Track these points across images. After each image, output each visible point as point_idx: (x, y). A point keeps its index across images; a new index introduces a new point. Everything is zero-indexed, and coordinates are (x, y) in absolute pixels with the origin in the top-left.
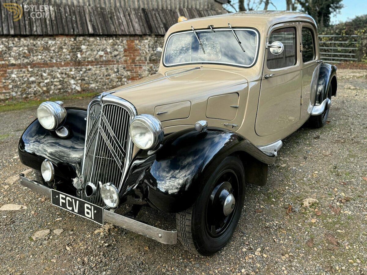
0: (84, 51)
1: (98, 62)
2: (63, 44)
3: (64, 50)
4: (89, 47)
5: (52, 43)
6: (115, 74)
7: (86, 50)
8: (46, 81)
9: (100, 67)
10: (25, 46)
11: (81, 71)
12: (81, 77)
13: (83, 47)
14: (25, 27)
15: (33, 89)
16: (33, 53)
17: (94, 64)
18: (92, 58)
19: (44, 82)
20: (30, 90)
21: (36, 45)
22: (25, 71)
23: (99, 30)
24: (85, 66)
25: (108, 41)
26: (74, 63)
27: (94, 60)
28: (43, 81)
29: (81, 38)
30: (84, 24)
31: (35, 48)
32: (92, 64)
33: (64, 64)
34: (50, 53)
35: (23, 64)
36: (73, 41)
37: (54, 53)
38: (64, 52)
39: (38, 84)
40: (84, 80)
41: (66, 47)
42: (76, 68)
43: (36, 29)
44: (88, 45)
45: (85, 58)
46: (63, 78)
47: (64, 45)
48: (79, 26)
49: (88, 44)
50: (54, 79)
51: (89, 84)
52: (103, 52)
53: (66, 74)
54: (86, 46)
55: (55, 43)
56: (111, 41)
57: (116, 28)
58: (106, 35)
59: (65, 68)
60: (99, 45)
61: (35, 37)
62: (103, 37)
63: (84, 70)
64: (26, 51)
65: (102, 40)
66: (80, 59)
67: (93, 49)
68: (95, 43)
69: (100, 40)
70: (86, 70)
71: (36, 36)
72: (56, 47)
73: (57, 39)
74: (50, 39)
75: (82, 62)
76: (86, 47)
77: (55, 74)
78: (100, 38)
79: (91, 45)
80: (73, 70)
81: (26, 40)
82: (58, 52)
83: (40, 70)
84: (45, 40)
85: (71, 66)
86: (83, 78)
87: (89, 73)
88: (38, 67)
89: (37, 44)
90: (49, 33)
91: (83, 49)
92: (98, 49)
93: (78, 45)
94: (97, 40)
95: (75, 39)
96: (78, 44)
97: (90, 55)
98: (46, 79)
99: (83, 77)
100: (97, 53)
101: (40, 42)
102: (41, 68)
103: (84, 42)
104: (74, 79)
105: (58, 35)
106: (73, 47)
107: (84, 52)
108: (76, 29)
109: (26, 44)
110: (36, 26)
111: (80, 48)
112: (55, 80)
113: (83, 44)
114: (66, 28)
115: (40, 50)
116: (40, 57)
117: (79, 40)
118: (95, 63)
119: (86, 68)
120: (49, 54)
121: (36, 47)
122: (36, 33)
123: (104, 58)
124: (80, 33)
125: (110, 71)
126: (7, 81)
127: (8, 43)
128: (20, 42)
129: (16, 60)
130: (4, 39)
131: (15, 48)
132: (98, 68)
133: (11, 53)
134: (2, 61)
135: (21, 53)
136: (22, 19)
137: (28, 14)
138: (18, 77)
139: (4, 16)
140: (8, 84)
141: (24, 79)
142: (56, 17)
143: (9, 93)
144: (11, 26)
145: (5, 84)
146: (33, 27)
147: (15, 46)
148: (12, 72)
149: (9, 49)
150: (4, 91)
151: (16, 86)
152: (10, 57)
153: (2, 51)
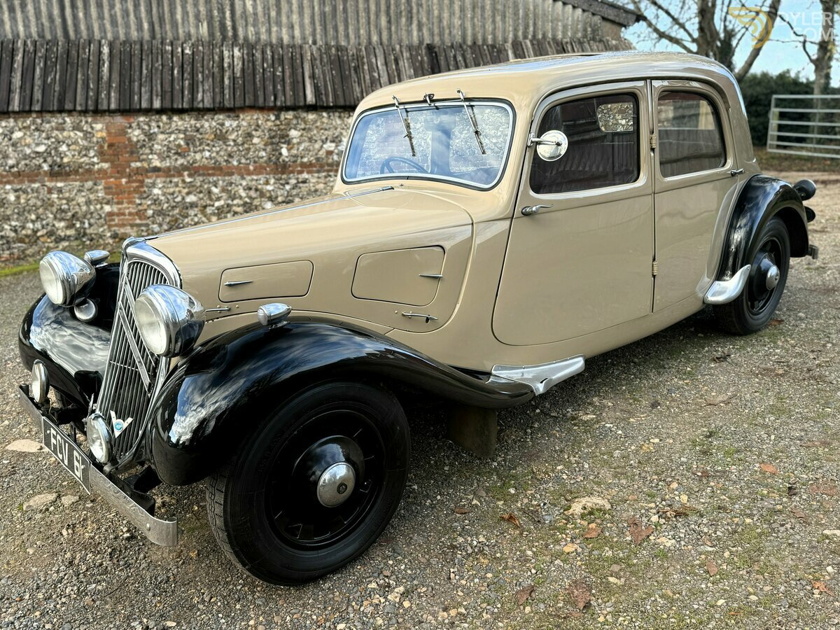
0: (295, 141)
1: (322, 166)
2: (253, 127)
3: (255, 140)
4: (305, 134)
5: (231, 125)
7: (298, 140)
8: (217, 204)
9: (326, 177)
10: (180, 131)
11: (288, 183)
12: (287, 196)
13: (294, 133)
14: (183, 93)
15: (192, 220)
16: (195, 146)
17: (314, 169)
18: (311, 156)
19: (213, 206)
20: (186, 221)
21: (201, 130)
22: (178, 182)
23: (327, 95)
24: (296, 174)
25: (345, 119)
26: (273, 166)
27: (314, 161)
28: (212, 203)
29: (290, 115)
30: (298, 85)
31: (199, 136)
32: (311, 169)
33: (255, 170)
34: (227, 146)
35: (175, 167)
36: (274, 121)
37: (235, 145)
38: (255, 144)
39: (202, 209)
41: (258, 133)
42: (276, 177)
43: (204, 97)
44: (304, 129)
45: (296, 156)
46: (250, 198)
47: (256, 130)
48: (288, 88)
49: (303, 126)
50: (232, 201)
52: (333, 145)
53: (257, 190)
54: (299, 131)
55: (238, 126)
57: (364, 90)
58: (341, 107)
59: (255, 177)
60: (326, 130)
61: (199, 114)
62: (336, 111)
63: (293, 181)
64: (182, 143)
65: (332, 117)
66: (287, 160)
67: (314, 138)
68: (318, 124)
69: (329, 116)
70: (298, 182)
71: (201, 112)
72: (240, 132)
73: (241, 116)
74: (229, 117)
75: (290, 166)
76: (300, 133)
77: (236, 189)
78: (328, 113)
79: (310, 129)
80: (272, 181)
81: (182, 119)
82: (243, 144)
83: (206, 181)
84: (219, 119)
85: (267, 174)
86: (291, 198)
87: (303, 189)
88: (203, 175)
89: (202, 127)
90: (227, 104)
91: (293, 138)
92: (324, 137)
93: (282, 130)
94: (323, 117)
95: (278, 117)
96: (282, 127)
97: (307, 149)
98: (218, 199)
99: (291, 196)
100: (322, 147)
101: (208, 124)
102: (208, 177)
103: (295, 122)
104: (272, 201)
105: (243, 109)
106: (273, 134)
107: (294, 144)
108: (280, 95)
109: (182, 128)
110: (203, 91)
111: (288, 136)
112: (235, 202)
113: (293, 126)
114: (260, 93)
115: (208, 139)
116: (207, 154)
117: (286, 119)
118: (315, 167)
119: (297, 179)
120: (225, 147)
121: (201, 134)
122: (201, 105)
123: (336, 157)
124: (289, 104)
126: (143, 201)
127: (150, 126)
128: (170, 123)
129: (162, 159)
130: (142, 119)
131: (161, 137)
132: (323, 178)
133: (153, 145)
134: (136, 161)
135: (171, 145)
136: (178, 78)
137: (190, 66)
138: (164, 194)
139: (145, 71)
140: (145, 207)
141: (176, 198)
142: (243, 70)
143: (147, 225)
144: (157, 91)
145: (140, 208)
146: (198, 92)
147: (162, 133)
148: (154, 185)
149: (151, 137)
150: (138, 221)
151: (160, 213)
152: (151, 153)
153: (138, 141)
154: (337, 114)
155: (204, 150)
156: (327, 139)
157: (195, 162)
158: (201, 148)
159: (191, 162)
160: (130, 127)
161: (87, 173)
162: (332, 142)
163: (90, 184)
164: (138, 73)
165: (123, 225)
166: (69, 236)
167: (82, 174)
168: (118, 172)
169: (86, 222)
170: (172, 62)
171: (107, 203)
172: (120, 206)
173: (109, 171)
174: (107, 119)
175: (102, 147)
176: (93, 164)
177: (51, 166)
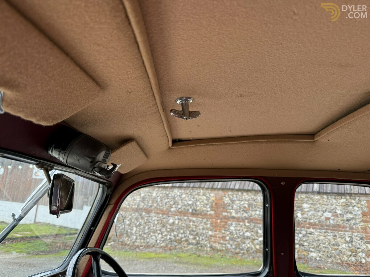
0: (306, 210)
1: (322, 226)
4: (312, 206)
6: (347, 245)
7: (308, 210)
9: (325, 232)
11: (300, 233)
12: (300, 241)
13: (305, 205)
16: (252, 208)
17: (317, 227)
18: (316, 219)
19: (258, 240)
24: (305, 228)
25: (339, 200)
27: (317, 222)
28: (257, 238)
32: (315, 227)
39: (252, 240)
40: (303, 246)
44: (312, 204)
45: (306, 218)
49: (311, 202)
51: (309, 251)
52: (330, 214)
54: (309, 204)
56: (343, 200)
58: (335, 193)
60: (326, 205)
61: (256, 192)
62: (332, 195)
63: (304, 232)
64: (246, 206)
65: (330, 198)
66: (300, 220)
67: (318, 209)
68: (321, 202)
69: (328, 198)
70: (307, 233)
75: (302, 223)
76: (309, 206)
78: (328, 196)
79: (315, 204)
81: (248, 194)
83: (256, 226)
86: (302, 242)
87: (310, 238)
89: (257, 198)
91: (304, 208)
92: (324, 209)
93: (299, 203)
94: (324, 198)
97: (313, 215)
98: (261, 236)
100: (323, 215)
101: (260, 197)
102: (257, 224)
103: (306, 199)
107: (305, 212)
111: (302, 207)
113: (305, 202)
115: (259, 205)
116: (258, 212)
117: (301, 198)
118: (318, 226)
119: (306, 231)
121: (256, 202)
122: (257, 188)
123: (332, 222)
124: (303, 190)
125: (339, 239)
126: (226, 232)
127: (233, 196)
128: (242, 196)
129: (237, 212)
130: (230, 193)
131: (238, 202)
132: (323, 233)
133: (233, 206)
134: (225, 212)
135: (241, 206)
138: (235, 230)
140: (226, 235)
141: (240, 232)
143: (225, 244)
145: (224, 235)
147: (238, 200)
148: (231, 225)
149: (233, 202)
150: (222, 242)
151: (232, 239)
152: (232, 209)
153: (227, 203)
154: (333, 197)
155: (256, 210)
156: (326, 210)
157: (251, 216)
158: (255, 209)
159: (250, 215)
160: (225, 196)
161: (204, 215)
162: (329, 212)
163: (205, 220)
165: (215, 242)
166: (193, 243)
167: (203, 215)
168: (217, 216)
169: (201, 237)
171: (211, 230)
172: (215, 233)
173: (213, 215)
174: (216, 192)
175: (212, 204)
176: (208, 211)
177: (192, 210)
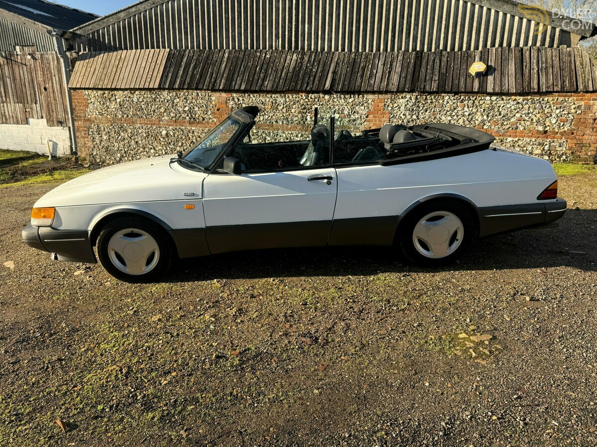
2: (293, 103)
3: (293, 110)
5: (281, 101)
10: (253, 103)
14: (258, 80)
16: (260, 112)
21: (264, 103)
23: (338, 84)
25: (348, 99)
26: (301, 126)
29: (314, 96)
30: (323, 78)
33: (291, 128)
36: (305, 99)
37: (282, 113)
38: (293, 113)
41: (295, 106)
42: (303, 132)
43: (268, 84)
44: (322, 105)
48: (317, 79)
49: (321, 103)
52: (338, 115)
54: (319, 105)
55: (285, 101)
56: (352, 99)
58: (345, 92)
59: (290, 132)
60: (335, 105)
61: (264, 93)
62: (342, 94)
66: (310, 122)
67: (327, 110)
68: (331, 102)
69: (338, 97)
72: (285, 105)
73: (287, 96)
74: (280, 96)
75: (311, 127)
77: (279, 138)
78: (337, 95)
79: (325, 105)
80: (300, 134)
81: (255, 96)
82: (286, 112)
84: (274, 97)
85: (298, 130)
88: (263, 129)
89: (265, 101)
90: (280, 89)
94: (334, 98)
95: (307, 97)
97: (322, 117)
101: (269, 99)
102: (265, 130)
103: (317, 100)
105: (288, 91)
106: (304, 107)
108: (311, 83)
109: (255, 101)
110: (269, 80)
111: (312, 108)
113: (315, 103)
114: (300, 82)
115: (267, 109)
116: (266, 116)
117: (311, 98)
120: (276, 114)
121: (264, 105)
122: (266, 89)
123: (339, 123)
124: (314, 89)
127: (239, 99)
130: (235, 95)
136: (258, 72)
137: (267, 65)
139: (242, 68)
142: (295, 68)
144: (245, 79)
146: (266, 80)
147: (245, 104)
149: (238, 105)
154: (343, 96)
156: (335, 111)
157: (259, 120)
158: (263, 113)
160: (229, 99)
161: (206, 124)
164: (238, 69)
167: (204, 124)
170: (258, 63)
174: (218, 94)
175: (214, 110)
176: (209, 119)
177: (190, 118)
